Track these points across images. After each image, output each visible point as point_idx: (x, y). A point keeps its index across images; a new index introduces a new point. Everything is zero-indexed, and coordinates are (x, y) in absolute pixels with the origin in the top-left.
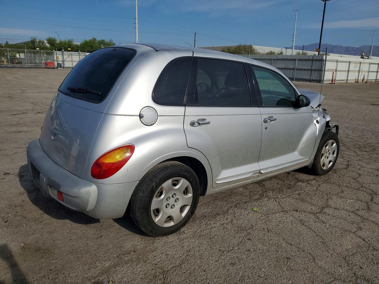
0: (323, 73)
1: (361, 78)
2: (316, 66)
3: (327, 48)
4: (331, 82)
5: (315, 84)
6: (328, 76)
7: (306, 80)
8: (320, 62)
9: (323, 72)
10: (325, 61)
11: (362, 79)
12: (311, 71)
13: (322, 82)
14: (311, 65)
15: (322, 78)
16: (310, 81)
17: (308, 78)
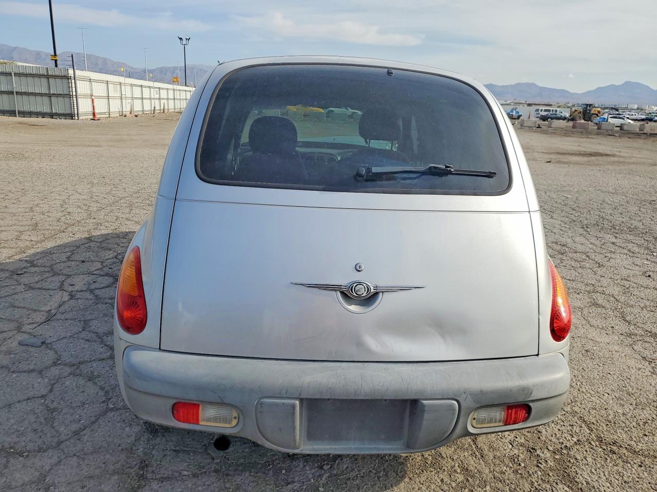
0: (75, 101)
1: (127, 109)
2: (57, 87)
3: (72, 55)
4: (92, 117)
5: (63, 121)
6: (84, 106)
7: (43, 115)
8: (65, 81)
9: (75, 99)
10: (74, 79)
11: (129, 109)
12: (50, 97)
13: (76, 118)
14: (47, 84)
15: (76, 110)
16: (52, 115)
17: (46, 110)
